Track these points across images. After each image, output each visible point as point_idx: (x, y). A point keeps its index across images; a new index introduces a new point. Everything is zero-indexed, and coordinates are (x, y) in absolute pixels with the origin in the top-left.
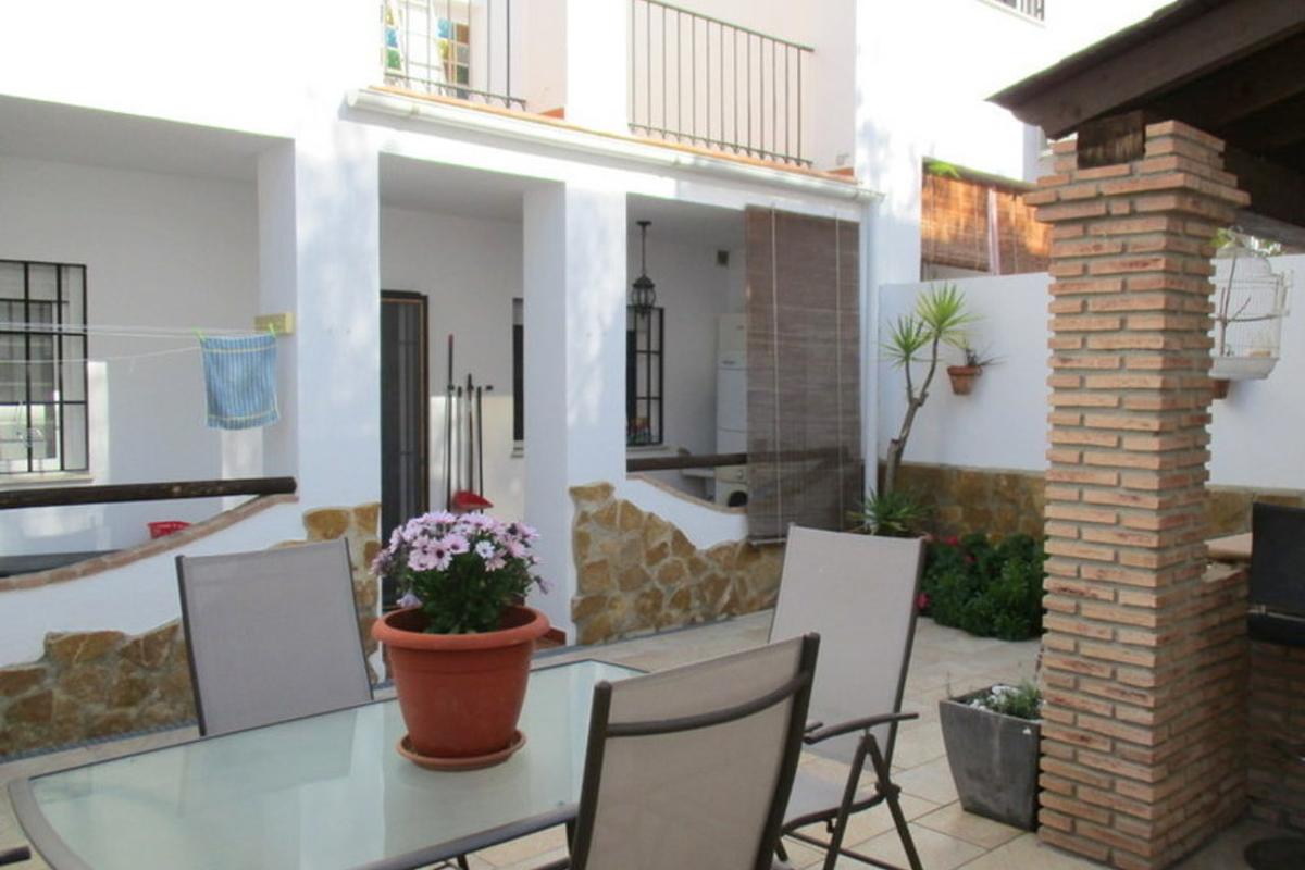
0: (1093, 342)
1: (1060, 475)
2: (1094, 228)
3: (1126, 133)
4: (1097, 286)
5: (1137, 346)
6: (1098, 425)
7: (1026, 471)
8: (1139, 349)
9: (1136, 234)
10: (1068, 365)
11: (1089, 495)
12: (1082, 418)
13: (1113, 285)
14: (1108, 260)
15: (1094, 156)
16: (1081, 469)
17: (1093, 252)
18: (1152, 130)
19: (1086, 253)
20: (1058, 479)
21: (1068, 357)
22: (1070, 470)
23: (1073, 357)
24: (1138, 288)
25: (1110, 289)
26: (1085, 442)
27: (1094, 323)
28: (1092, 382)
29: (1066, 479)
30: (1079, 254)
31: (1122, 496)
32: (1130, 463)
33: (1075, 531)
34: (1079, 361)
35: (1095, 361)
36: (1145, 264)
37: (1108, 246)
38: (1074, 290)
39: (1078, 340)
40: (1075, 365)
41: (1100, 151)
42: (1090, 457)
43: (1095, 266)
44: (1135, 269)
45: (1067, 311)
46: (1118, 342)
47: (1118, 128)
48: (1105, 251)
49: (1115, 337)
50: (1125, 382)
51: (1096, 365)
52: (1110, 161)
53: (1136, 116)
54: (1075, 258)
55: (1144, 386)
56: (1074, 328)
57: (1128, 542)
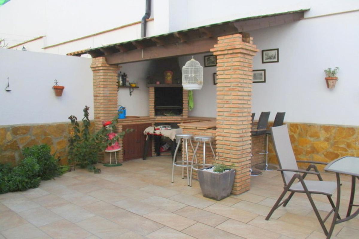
0: (245, 81)
3: (248, 37)
4: (245, 69)
12: (243, 98)
15: (244, 40)
17: (245, 61)
18: (251, 38)
27: (245, 77)
28: (245, 89)
29: (241, 111)
35: (245, 85)
38: (242, 69)
39: (243, 80)
40: (242, 86)
41: (246, 39)
43: (245, 64)
45: (241, 74)
52: (246, 42)
54: (243, 62)
56: (242, 77)
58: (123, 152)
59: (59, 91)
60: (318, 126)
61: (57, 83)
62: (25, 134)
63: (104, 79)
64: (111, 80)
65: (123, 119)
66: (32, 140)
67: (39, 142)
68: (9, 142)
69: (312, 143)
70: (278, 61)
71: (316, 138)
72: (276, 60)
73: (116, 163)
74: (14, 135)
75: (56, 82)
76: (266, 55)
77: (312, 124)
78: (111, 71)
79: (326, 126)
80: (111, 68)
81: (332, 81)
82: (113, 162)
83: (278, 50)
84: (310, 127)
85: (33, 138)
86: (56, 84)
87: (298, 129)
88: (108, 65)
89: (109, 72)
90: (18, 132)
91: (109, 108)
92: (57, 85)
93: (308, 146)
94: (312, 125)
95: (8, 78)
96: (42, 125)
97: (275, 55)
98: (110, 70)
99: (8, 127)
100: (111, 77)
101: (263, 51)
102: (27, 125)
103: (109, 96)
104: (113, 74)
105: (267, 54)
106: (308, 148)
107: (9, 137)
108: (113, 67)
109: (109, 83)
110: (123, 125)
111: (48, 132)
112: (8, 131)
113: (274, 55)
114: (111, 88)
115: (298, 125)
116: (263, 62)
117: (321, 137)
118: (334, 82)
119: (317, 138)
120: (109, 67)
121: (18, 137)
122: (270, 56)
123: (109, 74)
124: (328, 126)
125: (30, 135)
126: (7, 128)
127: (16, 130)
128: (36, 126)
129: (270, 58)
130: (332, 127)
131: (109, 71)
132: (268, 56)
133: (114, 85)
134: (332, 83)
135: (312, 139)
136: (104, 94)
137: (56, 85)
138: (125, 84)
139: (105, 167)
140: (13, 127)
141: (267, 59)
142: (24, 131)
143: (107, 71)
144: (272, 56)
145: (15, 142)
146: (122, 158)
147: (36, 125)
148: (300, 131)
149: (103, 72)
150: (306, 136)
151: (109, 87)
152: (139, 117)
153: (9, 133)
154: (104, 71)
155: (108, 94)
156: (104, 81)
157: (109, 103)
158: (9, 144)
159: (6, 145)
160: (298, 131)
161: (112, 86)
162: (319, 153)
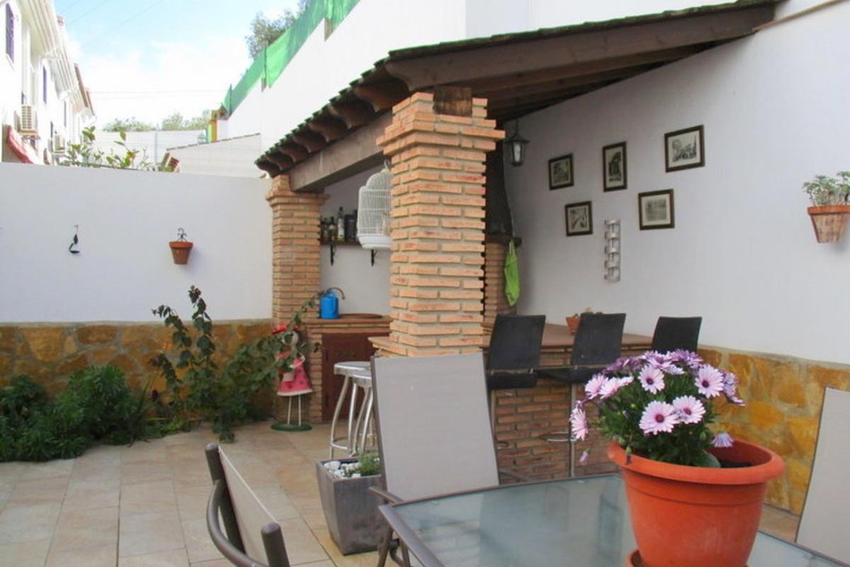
0: (446, 223)
1: (426, 307)
2: (447, 152)
3: (462, 99)
4: (448, 188)
5: (471, 227)
6: (449, 274)
7: (21, 323)
8: (472, 229)
9: (468, 160)
10: (431, 236)
11: (444, 318)
12: (439, 270)
13: (456, 189)
14: (452, 173)
15: (444, 107)
16: (438, 302)
17: (446, 167)
18: (476, 101)
19: (442, 167)
20: (425, 309)
21: (431, 231)
22: (432, 303)
23: (434, 231)
24: (470, 192)
25: (456, 191)
26: (441, 284)
27: (447, 211)
28: (446, 247)
29: (430, 309)
30: (437, 167)
31: (463, 316)
32: (467, 297)
33: (435, 342)
34: (438, 234)
35: (447, 234)
36: (475, 179)
37: (454, 164)
38: (435, 189)
39: (436, 220)
40: (436, 236)
41: (448, 106)
42: (444, 294)
43: (447, 176)
44: (470, 181)
45: (430, 202)
46: (460, 223)
47: (459, 95)
48: (453, 168)
49: (458, 220)
50: (464, 248)
51: (448, 237)
52: (454, 113)
53: (468, 90)
54: (435, 169)
55: (475, 250)
56: (434, 213)
57: (467, 344)
58: (322, 398)
59: (182, 252)
60: (800, 367)
61: (184, 236)
62: (103, 342)
63: (283, 227)
64: (303, 229)
65: (330, 319)
66: (120, 356)
67: (136, 360)
68: (68, 357)
69: (786, 419)
70: (701, 164)
71: (796, 404)
72: (697, 160)
73: (300, 423)
74: (81, 344)
75: (181, 233)
76: (674, 147)
77: (783, 357)
78: (302, 207)
79: (824, 369)
80: (301, 200)
81: (824, 218)
82: (294, 421)
83: (700, 129)
84: (779, 367)
85: (123, 351)
86: (182, 237)
87: (748, 371)
88: (291, 194)
89: (295, 210)
90: (90, 338)
91: (297, 292)
92: (184, 241)
93: (777, 428)
94: (783, 362)
95: (77, 226)
96: (142, 326)
97: (695, 144)
98: (298, 204)
99: (69, 325)
100: (302, 221)
101: (667, 136)
102: (108, 324)
103: (296, 266)
104: (307, 214)
105: (676, 143)
106: (776, 436)
107: (71, 347)
108: (307, 198)
109: (296, 235)
110: (323, 334)
111: (156, 340)
112: (70, 334)
113: (692, 146)
114: (301, 245)
115: (749, 361)
116: (669, 170)
117: (809, 403)
118: (833, 221)
119: (799, 407)
120: (292, 197)
121: (92, 348)
122: (682, 150)
123: (296, 214)
124: (827, 367)
125: (116, 345)
126: (68, 328)
127: (85, 333)
128: (128, 327)
129: (684, 156)
130: (839, 372)
131: (296, 207)
132: (678, 150)
133: (311, 239)
134: (827, 223)
135: (785, 408)
136: (283, 260)
137: (180, 241)
138: (352, 237)
139: (274, 431)
140: (80, 327)
141: (677, 159)
142: (104, 336)
143: (291, 207)
144: (688, 148)
145: (83, 357)
146: (320, 414)
147: (130, 325)
148: (755, 379)
149: (283, 210)
150: (770, 395)
151: (297, 245)
152: (380, 317)
153: (70, 339)
154: (284, 207)
155: (293, 260)
156: (282, 231)
157: (296, 282)
158: (69, 361)
159: (62, 363)
160: (749, 378)
161: (306, 242)
162: (805, 457)
